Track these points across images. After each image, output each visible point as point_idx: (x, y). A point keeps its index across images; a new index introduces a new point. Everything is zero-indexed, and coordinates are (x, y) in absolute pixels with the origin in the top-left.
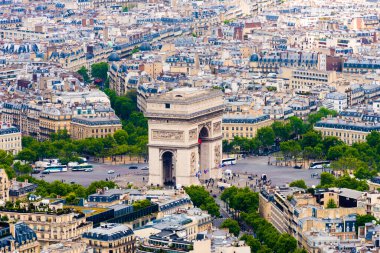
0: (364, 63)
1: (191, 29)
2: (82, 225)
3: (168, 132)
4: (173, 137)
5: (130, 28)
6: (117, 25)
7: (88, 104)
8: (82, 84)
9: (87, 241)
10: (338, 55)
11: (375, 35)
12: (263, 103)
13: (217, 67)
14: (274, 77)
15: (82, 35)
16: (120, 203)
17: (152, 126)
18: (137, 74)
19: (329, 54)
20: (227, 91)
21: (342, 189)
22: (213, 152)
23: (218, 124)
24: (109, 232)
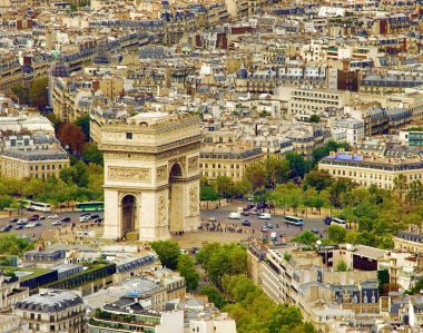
0: (389, 79)
1: (161, 36)
2: (15, 291)
3: (129, 169)
4: (137, 176)
5: (80, 34)
6: (63, 30)
7: (25, 132)
8: (17, 106)
9: (20, 313)
10: (352, 69)
11: (405, 42)
12: (253, 133)
13: (194, 86)
14: (268, 99)
15: (16, 42)
16: (66, 262)
17: (109, 161)
18: (90, 94)
19: (341, 68)
20: (207, 117)
21: (357, 246)
22: (188, 196)
23: (194, 159)
24: (50, 302)
